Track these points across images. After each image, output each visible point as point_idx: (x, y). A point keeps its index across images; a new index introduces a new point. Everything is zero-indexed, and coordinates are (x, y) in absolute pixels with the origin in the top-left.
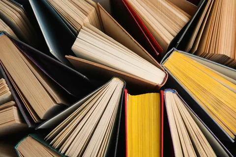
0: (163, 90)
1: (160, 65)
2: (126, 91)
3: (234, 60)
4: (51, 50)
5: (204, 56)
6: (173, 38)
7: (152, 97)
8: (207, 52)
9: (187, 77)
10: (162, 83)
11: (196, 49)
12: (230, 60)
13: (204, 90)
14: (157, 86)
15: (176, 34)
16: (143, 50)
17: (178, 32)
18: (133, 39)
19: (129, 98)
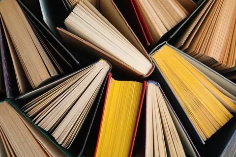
0: (147, 81)
1: (149, 56)
2: (111, 74)
3: (221, 64)
4: (45, 18)
5: (193, 55)
6: (167, 31)
7: (134, 85)
8: (197, 52)
9: (173, 73)
10: (147, 75)
11: (187, 47)
12: (216, 64)
13: (186, 89)
14: (142, 76)
15: (170, 28)
16: (135, 38)
17: (173, 27)
18: (128, 25)
19: (113, 82)
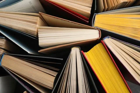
0: (102, 40)
1: (93, 27)
2: (82, 51)
3: (130, 2)
4: (29, 52)
5: (113, 9)
6: (91, 8)
7: (98, 47)
8: (114, 6)
9: (111, 25)
10: (100, 37)
11: (107, 7)
12: (128, 3)
14: (97, 39)
15: (91, 6)
16: (80, 24)
17: (92, 4)
18: (70, 21)
19: (86, 54)
